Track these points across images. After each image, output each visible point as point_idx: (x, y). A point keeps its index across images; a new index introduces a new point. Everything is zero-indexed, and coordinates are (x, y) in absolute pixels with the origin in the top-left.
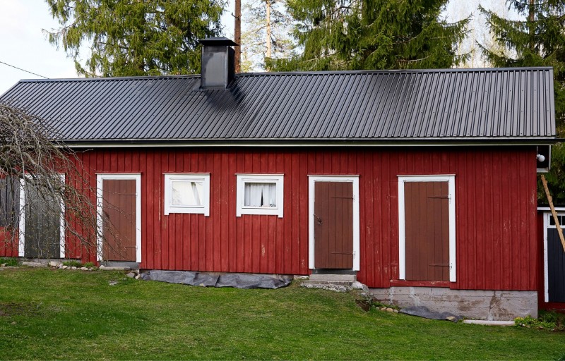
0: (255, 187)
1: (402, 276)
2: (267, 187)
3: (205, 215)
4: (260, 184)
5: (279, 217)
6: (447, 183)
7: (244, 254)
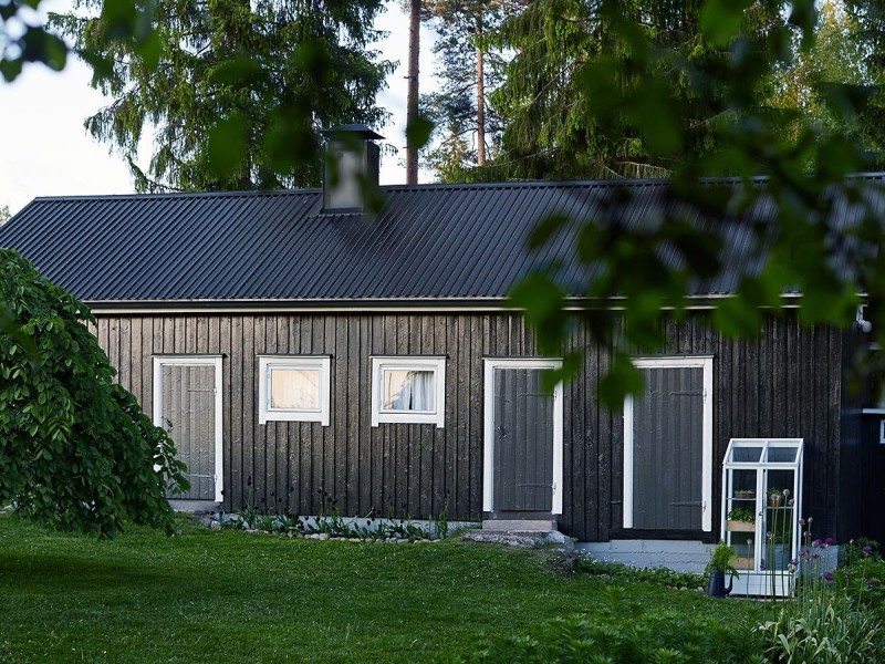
1: (627, 523)
2: (419, 378)
3: (323, 424)
5: (438, 426)
6: (701, 370)
7: (383, 488)
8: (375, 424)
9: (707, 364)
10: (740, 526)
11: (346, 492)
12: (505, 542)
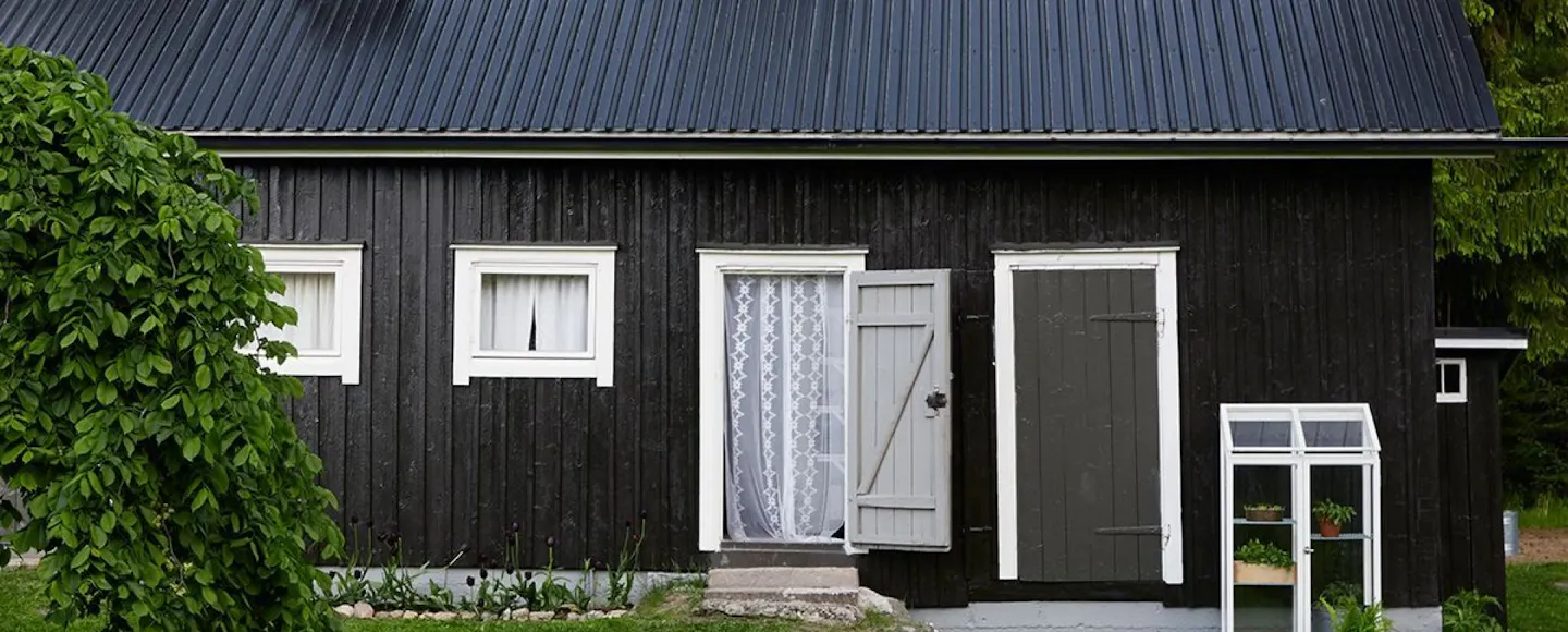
0: (511, 286)
1: (1008, 569)
2: (551, 290)
3: (345, 381)
4: (528, 277)
5: (599, 384)
6: (1150, 275)
7: (479, 509)
8: (461, 377)
9: (1163, 264)
10: (1262, 575)
11: (397, 518)
12: (793, 616)
